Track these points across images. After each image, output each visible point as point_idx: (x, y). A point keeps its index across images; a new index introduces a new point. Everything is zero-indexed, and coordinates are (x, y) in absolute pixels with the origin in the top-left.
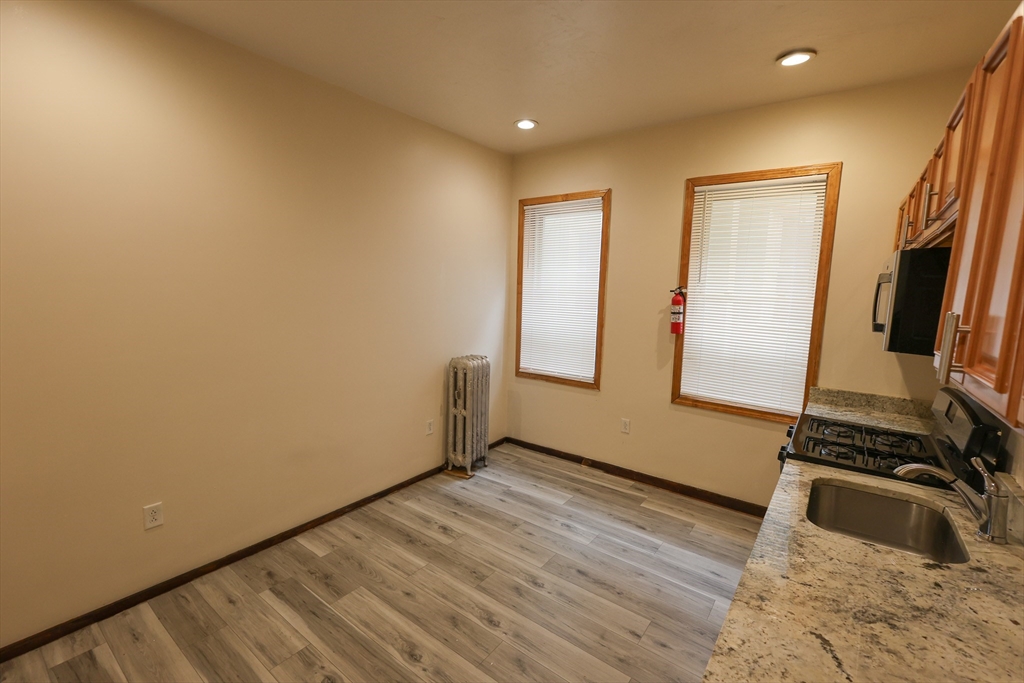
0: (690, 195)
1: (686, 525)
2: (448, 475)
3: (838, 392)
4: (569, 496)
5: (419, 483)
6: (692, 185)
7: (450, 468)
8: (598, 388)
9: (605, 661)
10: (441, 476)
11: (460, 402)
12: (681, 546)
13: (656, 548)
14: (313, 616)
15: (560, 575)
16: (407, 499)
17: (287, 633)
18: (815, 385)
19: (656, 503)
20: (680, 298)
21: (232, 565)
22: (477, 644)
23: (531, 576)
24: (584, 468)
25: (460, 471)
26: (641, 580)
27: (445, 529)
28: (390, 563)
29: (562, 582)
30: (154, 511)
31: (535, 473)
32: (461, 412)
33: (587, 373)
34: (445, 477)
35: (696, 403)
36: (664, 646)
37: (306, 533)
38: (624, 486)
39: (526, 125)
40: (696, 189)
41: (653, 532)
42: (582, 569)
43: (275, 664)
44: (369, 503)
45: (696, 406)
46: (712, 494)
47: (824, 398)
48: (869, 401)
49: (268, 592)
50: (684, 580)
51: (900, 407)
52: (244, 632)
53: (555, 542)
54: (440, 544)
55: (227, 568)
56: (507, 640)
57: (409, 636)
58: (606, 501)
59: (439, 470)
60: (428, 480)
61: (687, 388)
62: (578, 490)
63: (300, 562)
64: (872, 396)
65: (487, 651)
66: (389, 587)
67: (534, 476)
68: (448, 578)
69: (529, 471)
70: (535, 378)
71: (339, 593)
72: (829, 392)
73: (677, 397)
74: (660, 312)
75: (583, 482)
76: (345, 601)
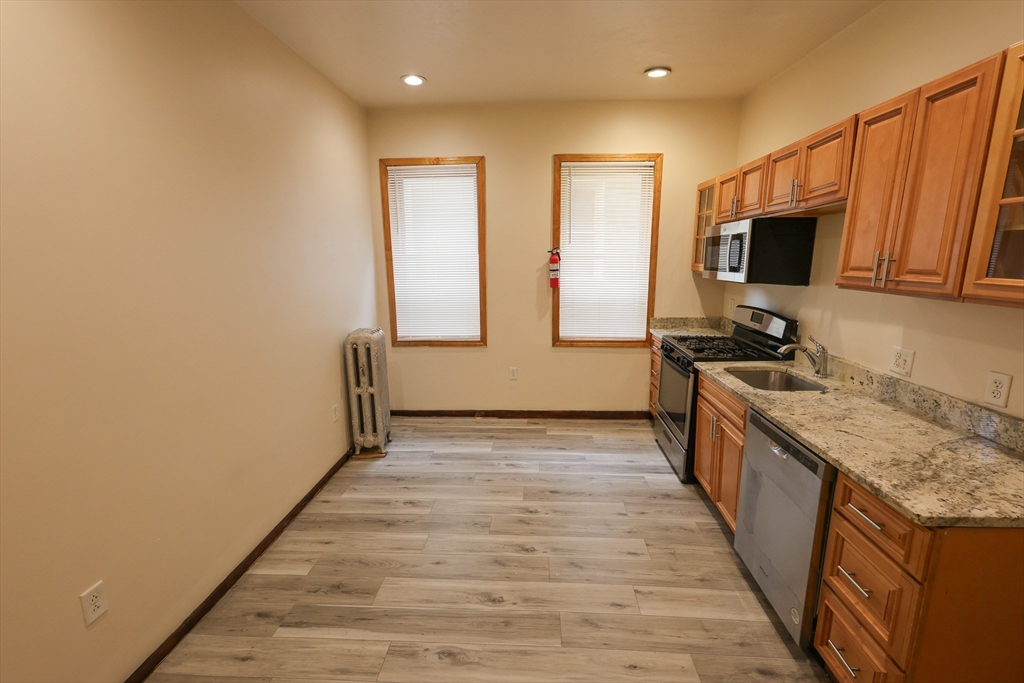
0: (557, 170)
1: (587, 438)
2: (359, 459)
3: (667, 319)
4: (490, 443)
5: (336, 475)
6: (559, 160)
7: (358, 452)
8: (485, 344)
9: (622, 537)
10: (351, 463)
11: (364, 380)
12: (598, 452)
13: (583, 459)
14: (364, 622)
15: (542, 499)
16: (341, 492)
17: (355, 647)
18: (653, 316)
19: (555, 429)
20: (555, 258)
21: (193, 631)
22: (533, 569)
23: (522, 508)
24: (479, 419)
25: (374, 452)
26: (594, 481)
27: (412, 503)
28: (392, 549)
29: (546, 503)
30: (95, 596)
31: (444, 434)
32: (365, 390)
33: (474, 332)
34: (358, 462)
35: (572, 343)
36: (643, 513)
37: (256, 564)
38: (522, 423)
39: (413, 81)
40: (563, 164)
41: (572, 449)
42: (552, 490)
43: (377, 674)
44: (301, 510)
45: (572, 346)
46: (588, 412)
47: (659, 325)
48: (684, 322)
49: (280, 629)
50: (617, 472)
51: (701, 323)
52: (302, 672)
53: (514, 479)
54: (421, 516)
55: (190, 636)
56: (551, 555)
57: (474, 590)
58: (521, 439)
59: (348, 457)
60: (341, 469)
61: (565, 332)
62: (492, 437)
63: (286, 590)
64: (687, 318)
65: (544, 569)
66: (413, 566)
67: (443, 437)
68: (456, 537)
69: (435, 434)
70: (416, 346)
71: (369, 592)
72: (662, 320)
73: (557, 341)
74: (538, 270)
75: (489, 430)
76: (382, 595)
